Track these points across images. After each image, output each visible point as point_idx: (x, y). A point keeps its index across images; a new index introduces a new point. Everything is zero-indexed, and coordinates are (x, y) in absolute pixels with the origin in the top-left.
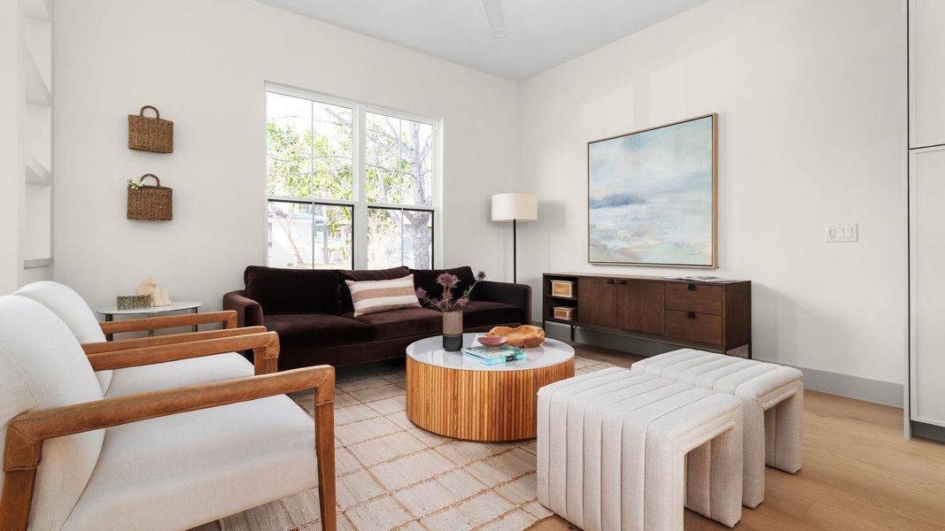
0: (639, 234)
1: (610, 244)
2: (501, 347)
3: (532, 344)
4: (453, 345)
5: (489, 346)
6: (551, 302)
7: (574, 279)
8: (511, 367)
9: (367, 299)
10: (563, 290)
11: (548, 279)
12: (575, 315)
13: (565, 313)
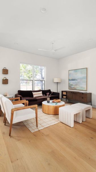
0: (76, 85)
1: (72, 86)
2: (55, 102)
3: (59, 102)
4: (48, 102)
5: (53, 102)
6: (63, 95)
7: (66, 92)
8: (56, 105)
9: (35, 95)
10: (64, 93)
11: (62, 92)
12: (66, 97)
13: (65, 97)
